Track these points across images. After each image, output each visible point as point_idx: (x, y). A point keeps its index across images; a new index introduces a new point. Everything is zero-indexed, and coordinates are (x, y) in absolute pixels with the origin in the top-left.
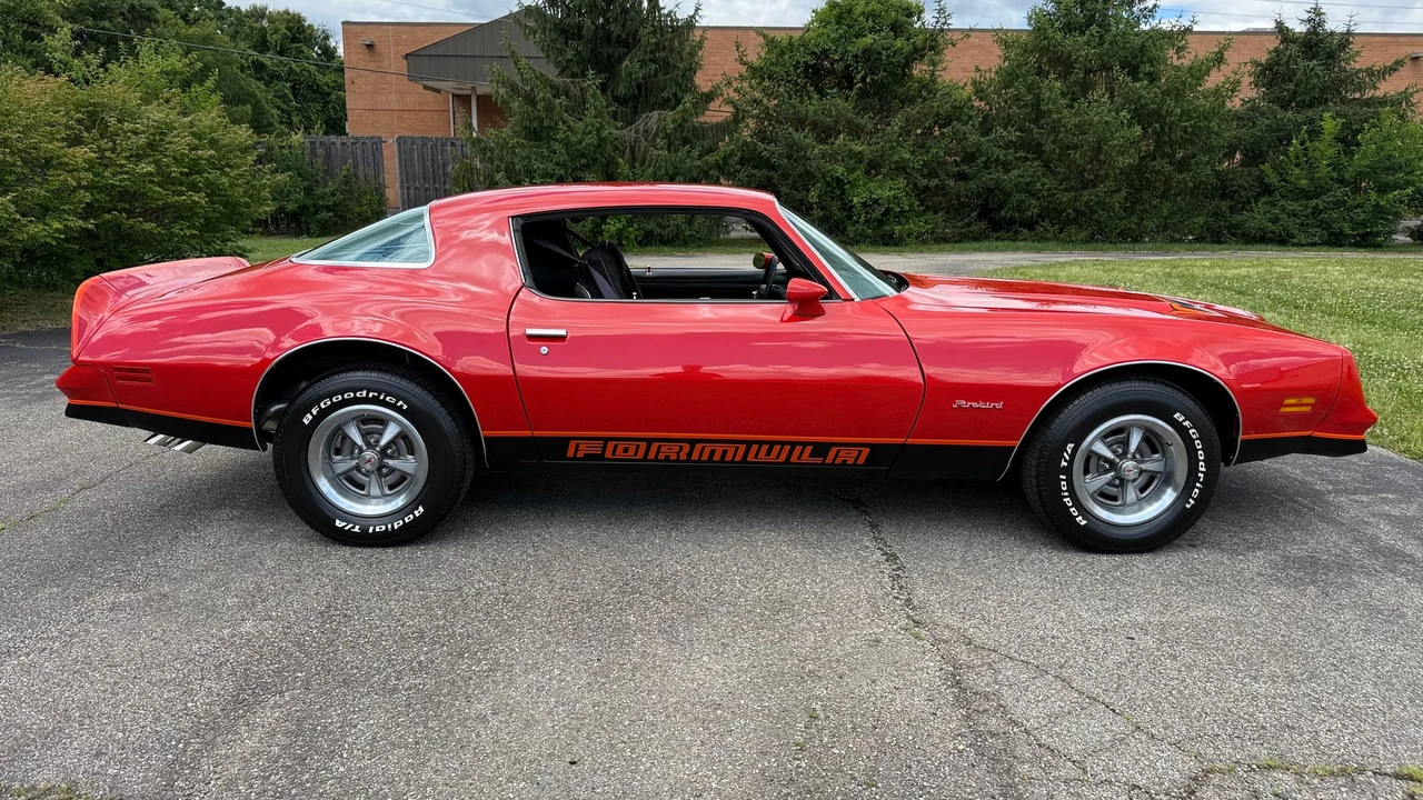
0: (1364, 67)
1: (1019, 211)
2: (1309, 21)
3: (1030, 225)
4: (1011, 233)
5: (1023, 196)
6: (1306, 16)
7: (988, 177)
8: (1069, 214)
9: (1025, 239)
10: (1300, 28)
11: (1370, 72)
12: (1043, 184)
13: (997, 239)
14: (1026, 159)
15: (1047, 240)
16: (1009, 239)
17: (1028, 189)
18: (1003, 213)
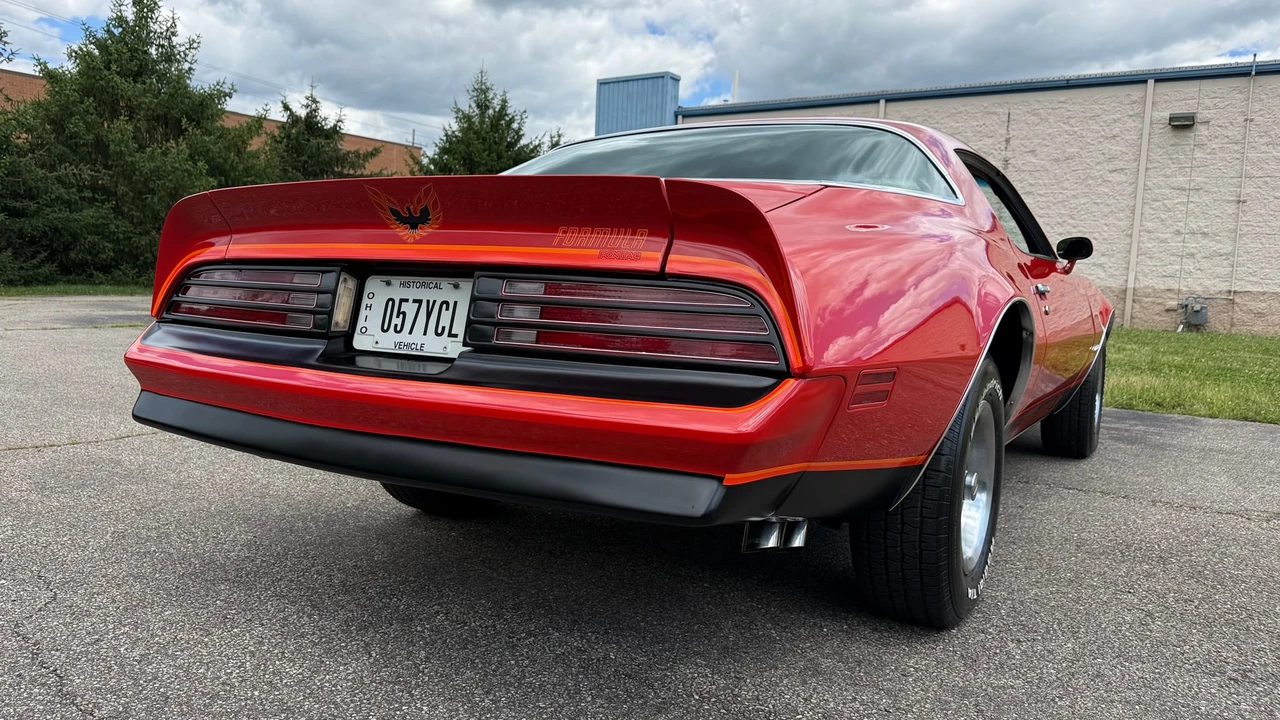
0: (353, 150)
1: (90, 254)
2: (307, 106)
3: (106, 269)
4: (83, 276)
5: (96, 238)
6: (305, 102)
7: (55, 216)
8: (146, 258)
9: (101, 283)
10: (302, 113)
11: (357, 154)
12: (117, 227)
13: (69, 282)
14: (92, 200)
15: (127, 283)
16: (82, 282)
17: (97, 229)
18: (72, 255)
